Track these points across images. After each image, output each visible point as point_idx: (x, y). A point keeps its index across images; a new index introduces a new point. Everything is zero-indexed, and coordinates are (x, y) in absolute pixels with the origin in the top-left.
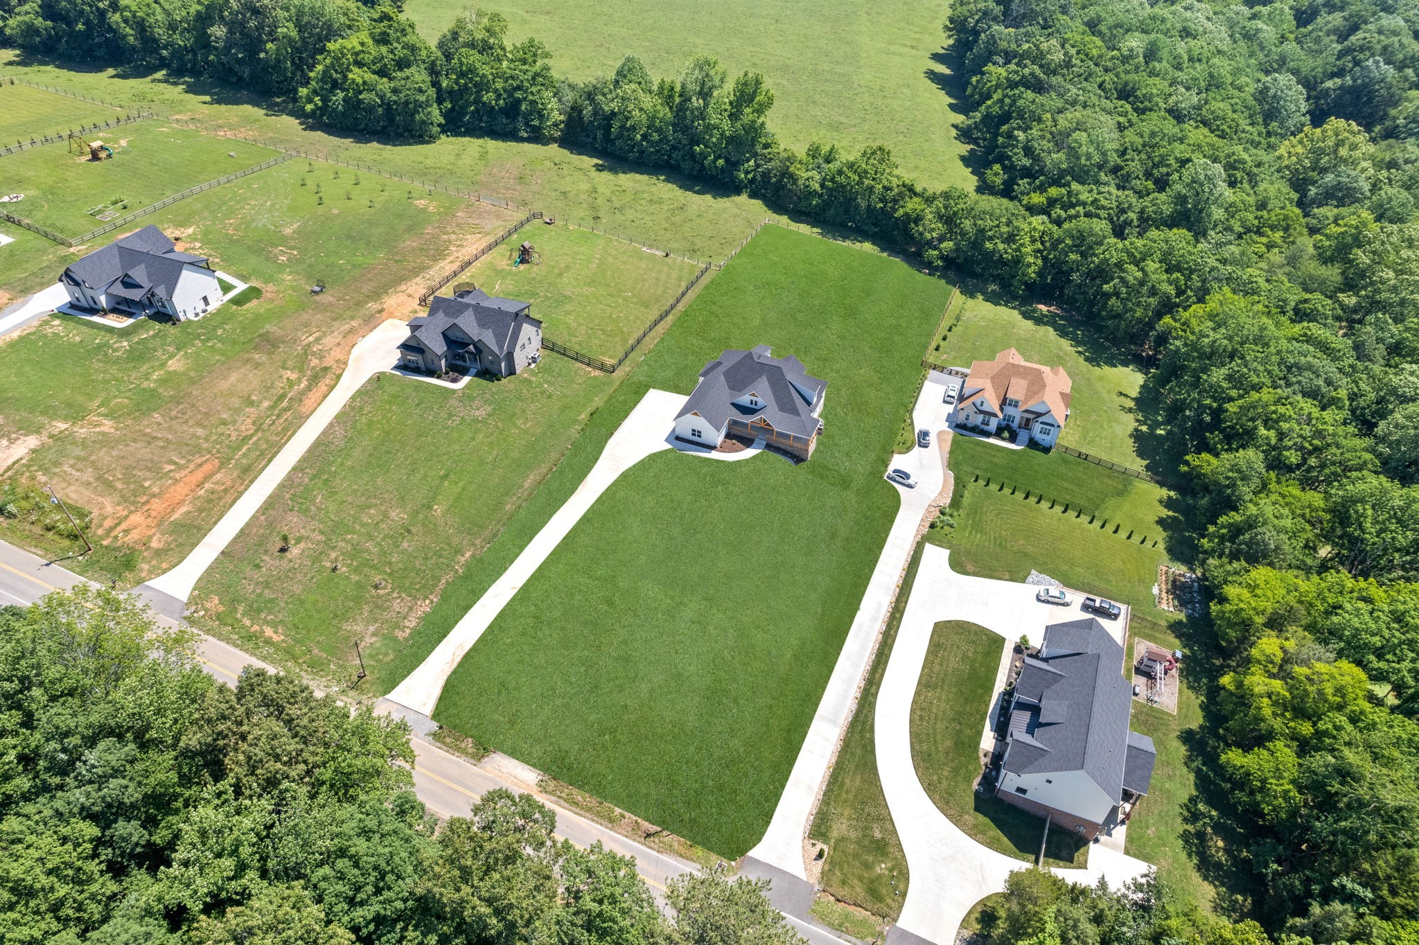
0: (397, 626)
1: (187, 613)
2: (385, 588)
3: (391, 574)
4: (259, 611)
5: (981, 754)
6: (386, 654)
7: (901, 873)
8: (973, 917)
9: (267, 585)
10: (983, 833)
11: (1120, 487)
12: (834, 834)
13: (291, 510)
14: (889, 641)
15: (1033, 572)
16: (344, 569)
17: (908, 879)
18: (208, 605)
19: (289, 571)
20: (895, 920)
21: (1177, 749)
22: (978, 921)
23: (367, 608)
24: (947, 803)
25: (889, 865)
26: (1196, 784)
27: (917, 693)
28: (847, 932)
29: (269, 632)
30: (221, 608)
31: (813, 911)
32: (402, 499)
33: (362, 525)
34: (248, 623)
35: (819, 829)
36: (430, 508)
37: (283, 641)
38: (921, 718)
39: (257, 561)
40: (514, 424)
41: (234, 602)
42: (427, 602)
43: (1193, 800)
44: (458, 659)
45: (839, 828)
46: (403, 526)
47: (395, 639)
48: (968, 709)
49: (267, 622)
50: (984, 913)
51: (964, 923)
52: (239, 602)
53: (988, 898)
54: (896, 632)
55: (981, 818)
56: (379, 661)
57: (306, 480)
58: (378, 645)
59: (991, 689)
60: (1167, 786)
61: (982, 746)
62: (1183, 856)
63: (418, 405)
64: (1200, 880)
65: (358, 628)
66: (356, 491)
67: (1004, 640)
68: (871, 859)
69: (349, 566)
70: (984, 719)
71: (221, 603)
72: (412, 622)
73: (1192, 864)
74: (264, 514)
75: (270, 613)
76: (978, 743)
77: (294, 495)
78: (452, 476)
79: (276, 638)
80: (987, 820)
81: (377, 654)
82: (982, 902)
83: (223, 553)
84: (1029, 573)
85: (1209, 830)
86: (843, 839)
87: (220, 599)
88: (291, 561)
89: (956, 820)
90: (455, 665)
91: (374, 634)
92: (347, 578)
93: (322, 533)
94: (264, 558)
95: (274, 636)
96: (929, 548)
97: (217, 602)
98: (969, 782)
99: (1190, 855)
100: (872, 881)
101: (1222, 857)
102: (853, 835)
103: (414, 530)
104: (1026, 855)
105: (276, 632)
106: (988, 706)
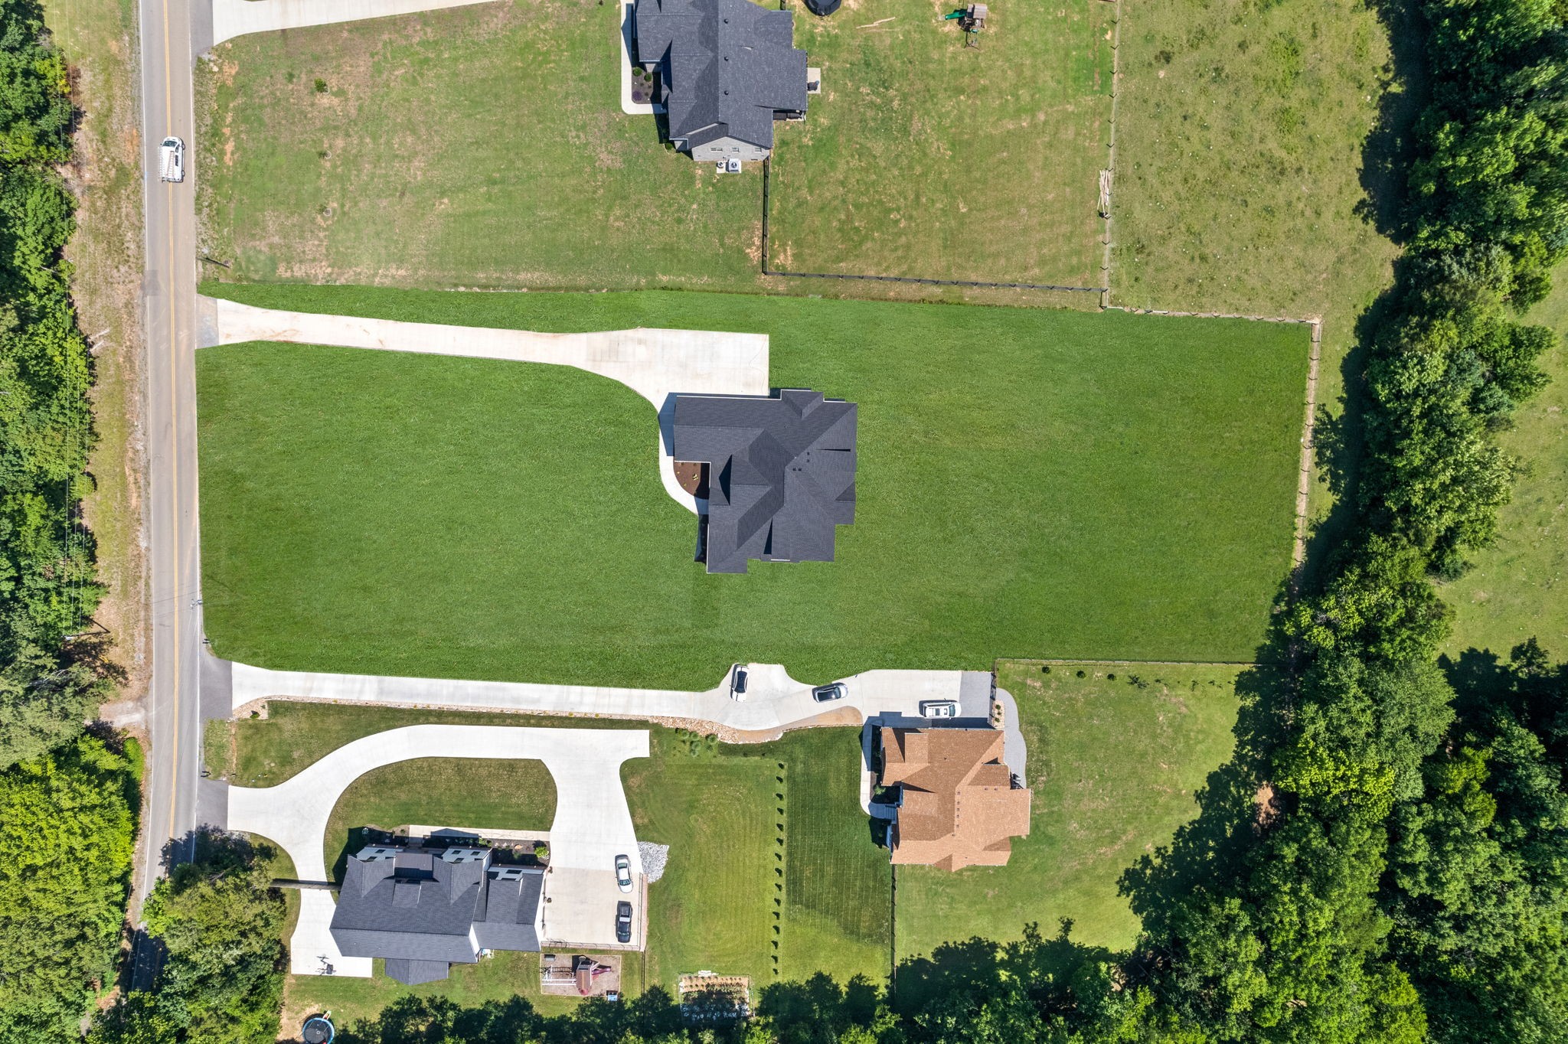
0: (289, 261)
1: (206, 57)
2: (325, 220)
3: (344, 214)
4: (246, 120)
5: (403, 827)
6: (256, 271)
7: (271, 780)
8: (262, 841)
9: (276, 103)
10: (334, 839)
11: (863, 931)
12: (280, 721)
13: (372, 56)
14: (496, 720)
15: (666, 848)
16: (328, 164)
17: (269, 786)
18: (226, 68)
19: (302, 112)
20: (234, 784)
21: (503, 994)
22: (261, 845)
23: (295, 219)
24: (346, 805)
25: (275, 770)
26: (471, 1010)
27: (446, 760)
28: (206, 752)
29: (229, 147)
30: (229, 83)
31: (212, 722)
32: (441, 157)
33: (388, 143)
34: (229, 120)
35: (277, 708)
36: (443, 194)
37: (228, 168)
38: (420, 768)
39: (296, 73)
40: (610, 208)
41: (242, 88)
42: (329, 270)
43: (454, 1007)
44: (281, 339)
45: (287, 724)
46: (405, 185)
47: (274, 269)
48: (447, 808)
49: (237, 137)
50: (268, 849)
51: (255, 836)
52: (245, 94)
53: (282, 850)
54: (511, 725)
55: (345, 835)
56: (248, 268)
57: (416, 40)
58: (262, 257)
59: (479, 825)
60: (458, 986)
61: (411, 826)
62: (396, 998)
63: (582, 79)
64: (380, 1011)
65: (271, 227)
66: (428, 101)
67: (549, 829)
68: (273, 754)
69: (335, 167)
70: (441, 824)
71: (235, 77)
72: (299, 271)
73: (391, 1005)
74: (350, 31)
75: (248, 132)
76: (414, 823)
77: (391, 42)
78: (496, 189)
79: (227, 158)
80: (346, 840)
81: (253, 263)
82: (277, 846)
83: (283, 31)
84: (660, 843)
85: (431, 1019)
86: (280, 730)
87: (238, 73)
88: (312, 105)
89: (335, 815)
90: (274, 339)
91: (271, 246)
92: (319, 176)
93: (360, 109)
94: (303, 76)
95: (229, 155)
96: (645, 734)
97: (233, 72)
98: (371, 821)
99: (398, 1003)
100: (255, 759)
101: (410, 1029)
102: (286, 735)
103: (405, 199)
104: (331, 874)
105: (233, 153)
106: (458, 825)
